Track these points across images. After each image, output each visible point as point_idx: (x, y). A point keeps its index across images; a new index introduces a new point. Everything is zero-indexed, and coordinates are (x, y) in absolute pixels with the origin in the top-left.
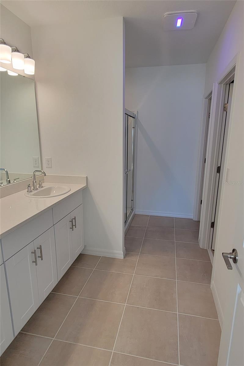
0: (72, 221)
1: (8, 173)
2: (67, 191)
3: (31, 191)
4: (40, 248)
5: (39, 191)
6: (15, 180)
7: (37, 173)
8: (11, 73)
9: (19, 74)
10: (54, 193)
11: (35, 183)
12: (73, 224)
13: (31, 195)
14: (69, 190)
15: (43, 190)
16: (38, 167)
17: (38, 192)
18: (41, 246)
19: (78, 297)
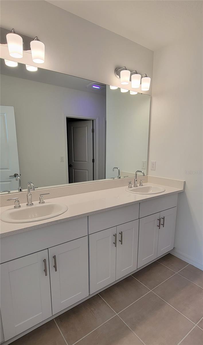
0: (160, 220)
1: (120, 171)
2: (162, 191)
3: (131, 187)
4: (121, 233)
5: (138, 188)
6: (124, 177)
7: (138, 173)
8: (132, 93)
9: (138, 93)
10: (151, 192)
11: (136, 181)
12: (161, 222)
13: (130, 190)
14: (164, 190)
15: (142, 188)
16: (144, 169)
17: (136, 189)
18: (122, 232)
19: (151, 291)
